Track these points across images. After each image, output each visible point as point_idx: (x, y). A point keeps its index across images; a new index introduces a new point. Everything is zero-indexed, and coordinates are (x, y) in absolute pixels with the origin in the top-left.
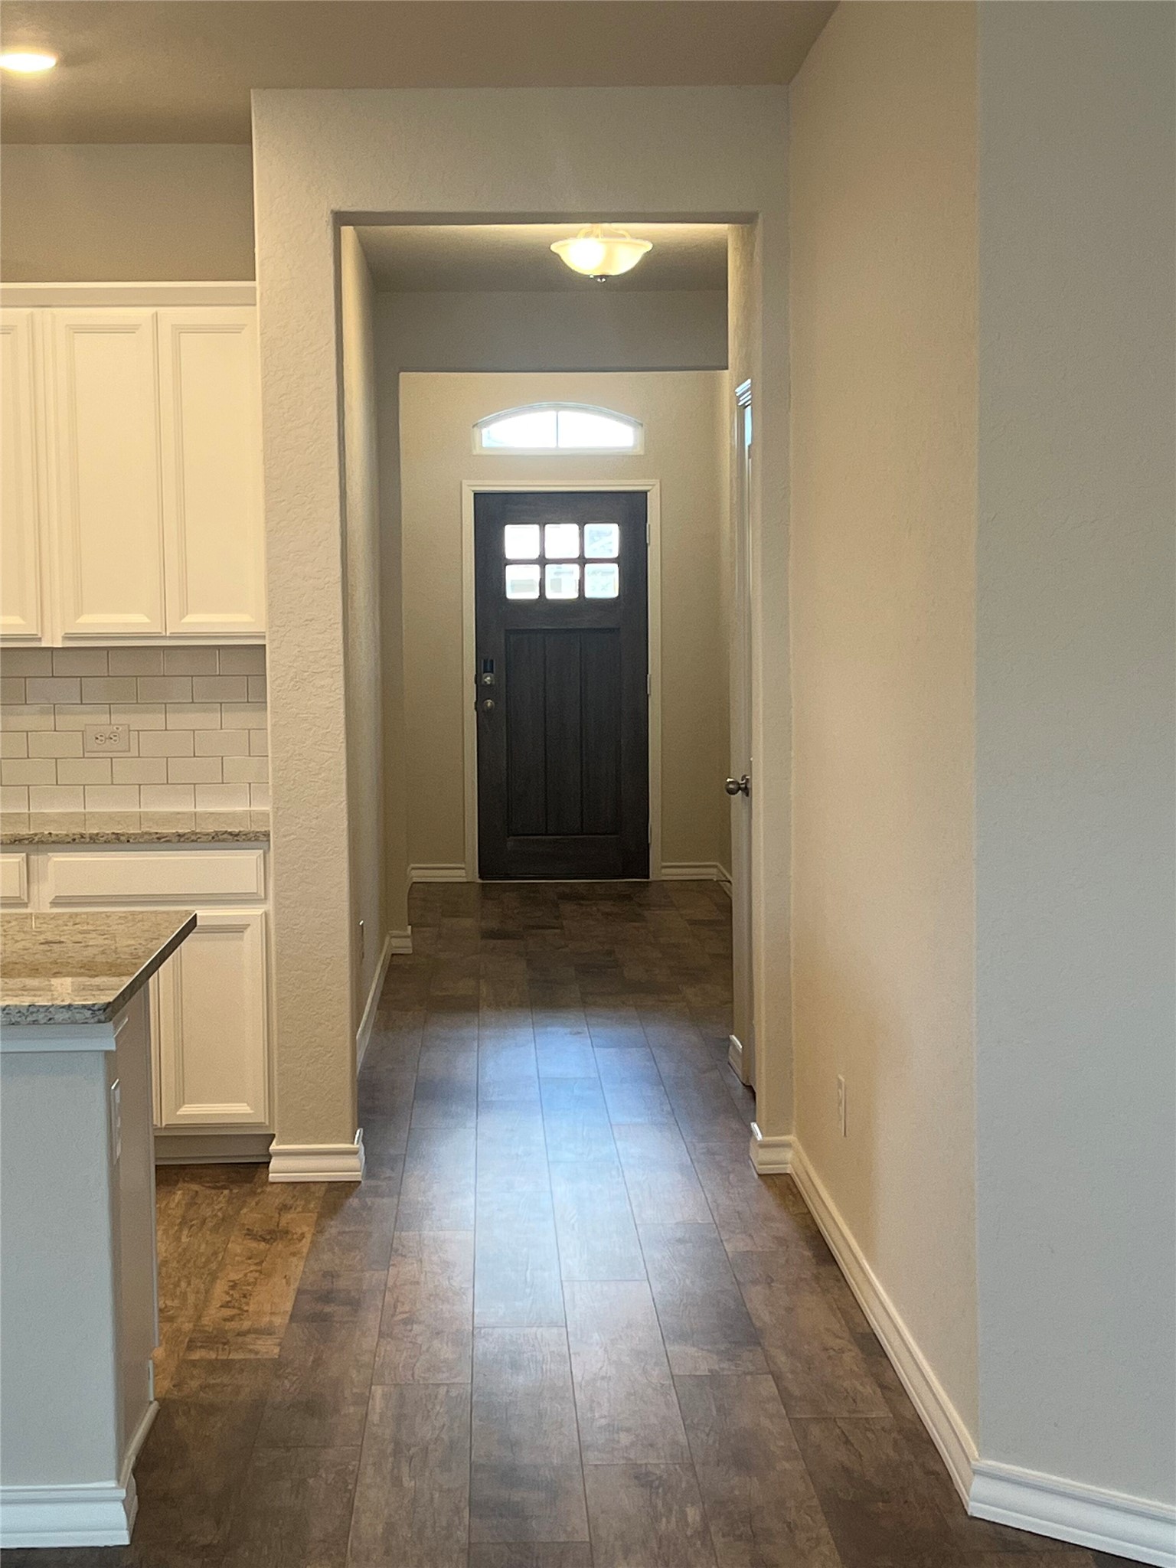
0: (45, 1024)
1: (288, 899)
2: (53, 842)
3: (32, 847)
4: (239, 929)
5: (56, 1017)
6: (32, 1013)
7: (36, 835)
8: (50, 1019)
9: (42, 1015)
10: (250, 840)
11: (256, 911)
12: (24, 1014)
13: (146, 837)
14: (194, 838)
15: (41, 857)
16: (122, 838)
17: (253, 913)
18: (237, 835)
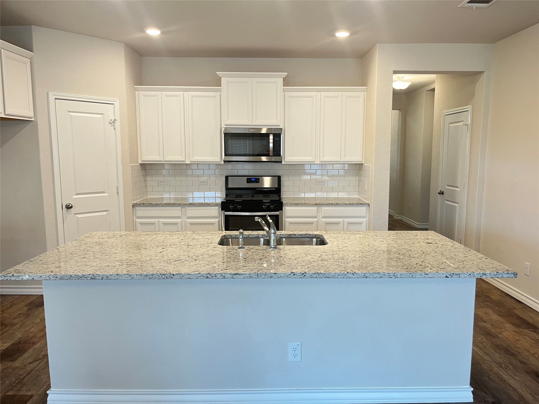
0: (501, 278)
1: (375, 218)
2: (324, 205)
3: (319, 206)
4: (361, 223)
5: (504, 276)
6: (497, 275)
7: (320, 203)
8: (502, 277)
9: (500, 275)
10: (364, 205)
11: (365, 220)
12: (495, 275)
13: (343, 204)
14: (353, 204)
15: (320, 208)
16: (338, 204)
17: (364, 220)
18: (362, 204)
